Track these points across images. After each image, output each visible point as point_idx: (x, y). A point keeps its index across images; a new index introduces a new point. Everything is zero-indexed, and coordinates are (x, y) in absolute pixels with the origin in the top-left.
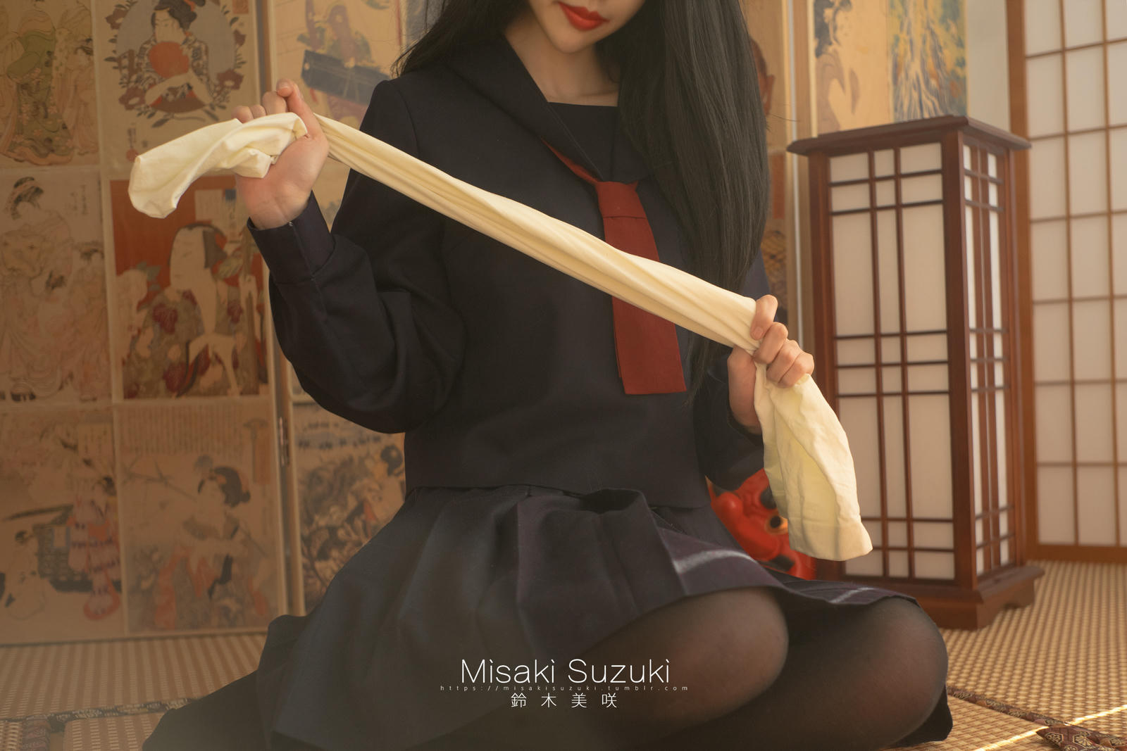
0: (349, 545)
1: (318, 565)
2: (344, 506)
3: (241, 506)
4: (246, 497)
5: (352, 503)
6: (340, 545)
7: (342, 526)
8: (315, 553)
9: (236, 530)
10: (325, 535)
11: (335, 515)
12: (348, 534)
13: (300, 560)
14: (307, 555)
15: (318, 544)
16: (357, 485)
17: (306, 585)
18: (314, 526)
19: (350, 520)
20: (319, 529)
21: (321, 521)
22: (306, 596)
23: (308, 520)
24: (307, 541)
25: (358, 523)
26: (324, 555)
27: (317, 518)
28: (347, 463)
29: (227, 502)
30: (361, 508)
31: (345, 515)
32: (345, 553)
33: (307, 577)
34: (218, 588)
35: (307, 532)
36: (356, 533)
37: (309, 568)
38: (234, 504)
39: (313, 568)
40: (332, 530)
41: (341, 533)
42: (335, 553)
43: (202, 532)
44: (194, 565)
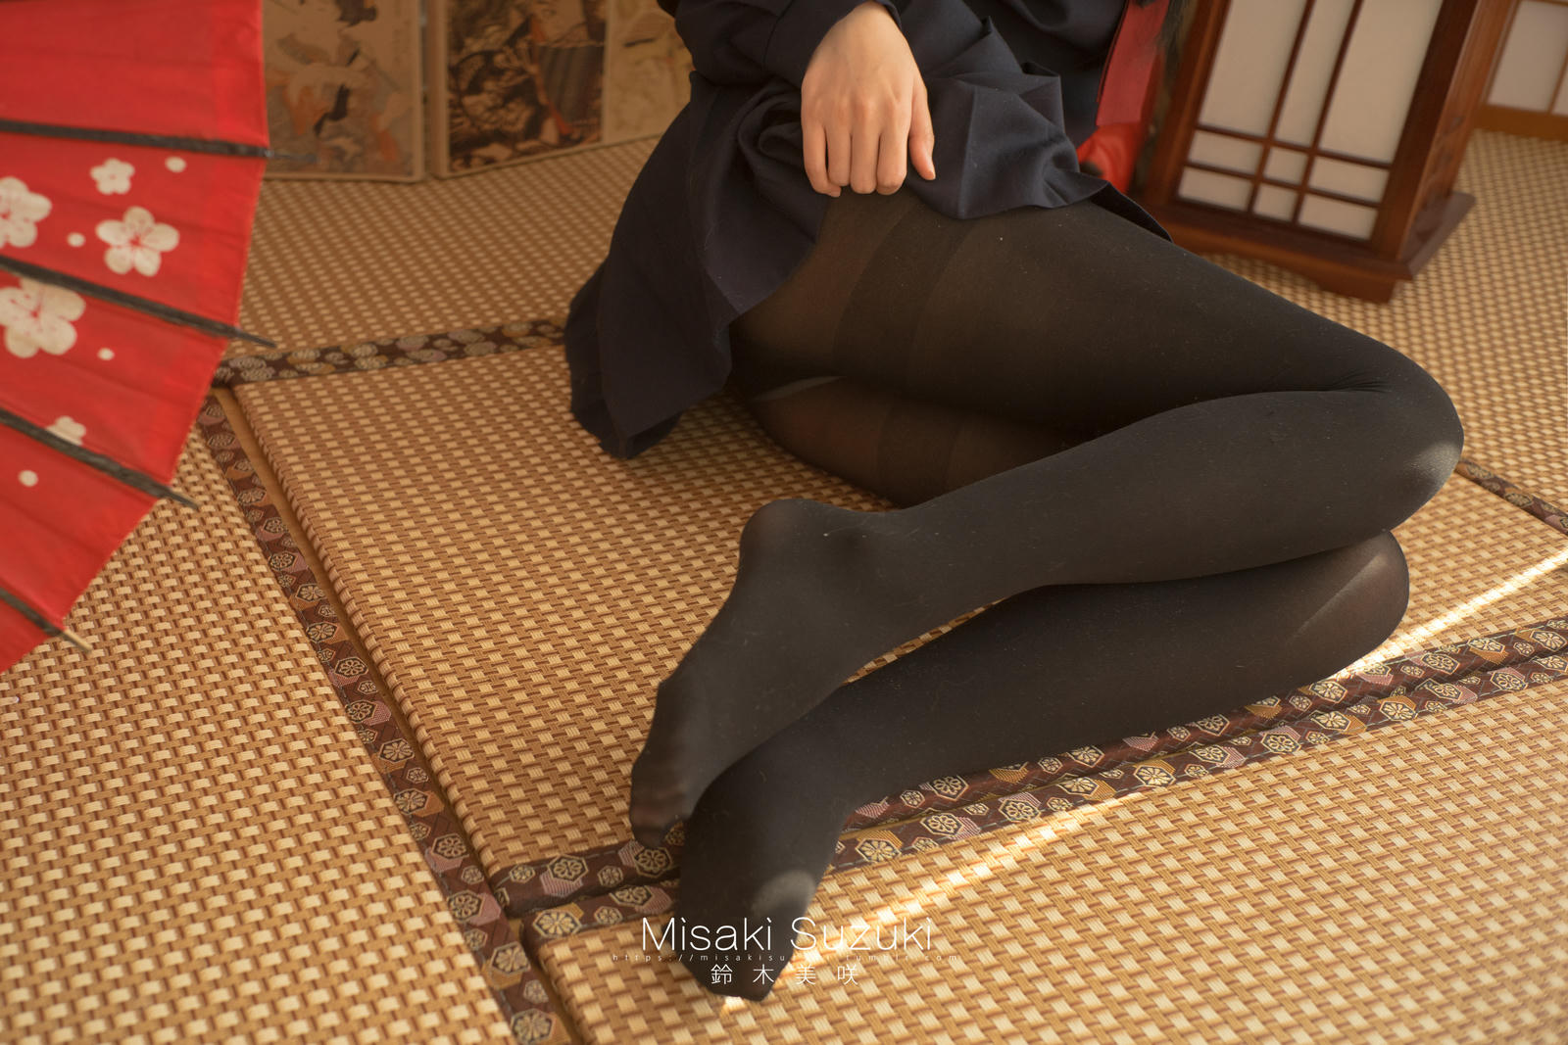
0: (509, 74)
1: (468, 101)
2: (505, 25)
3: (363, 25)
4: (371, 14)
5: (516, 20)
6: (497, 73)
7: (501, 51)
8: (464, 85)
9: (354, 56)
10: (478, 63)
11: (493, 36)
12: (508, 60)
13: (443, 95)
14: (454, 89)
15: (469, 74)
17: (452, 126)
18: (464, 53)
19: (511, 42)
20: (472, 55)
21: (474, 45)
22: (452, 137)
23: (456, 45)
24: (454, 71)
25: (522, 45)
26: (475, 88)
27: (469, 41)
29: (342, 19)
30: (525, 29)
31: (506, 35)
32: (503, 84)
33: (453, 116)
34: (328, 125)
35: (455, 61)
36: (520, 58)
37: (456, 106)
38: (354, 22)
39: (460, 105)
40: (488, 56)
41: (499, 59)
42: (489, 85)
43: (307, 55)
44: (294, 93)
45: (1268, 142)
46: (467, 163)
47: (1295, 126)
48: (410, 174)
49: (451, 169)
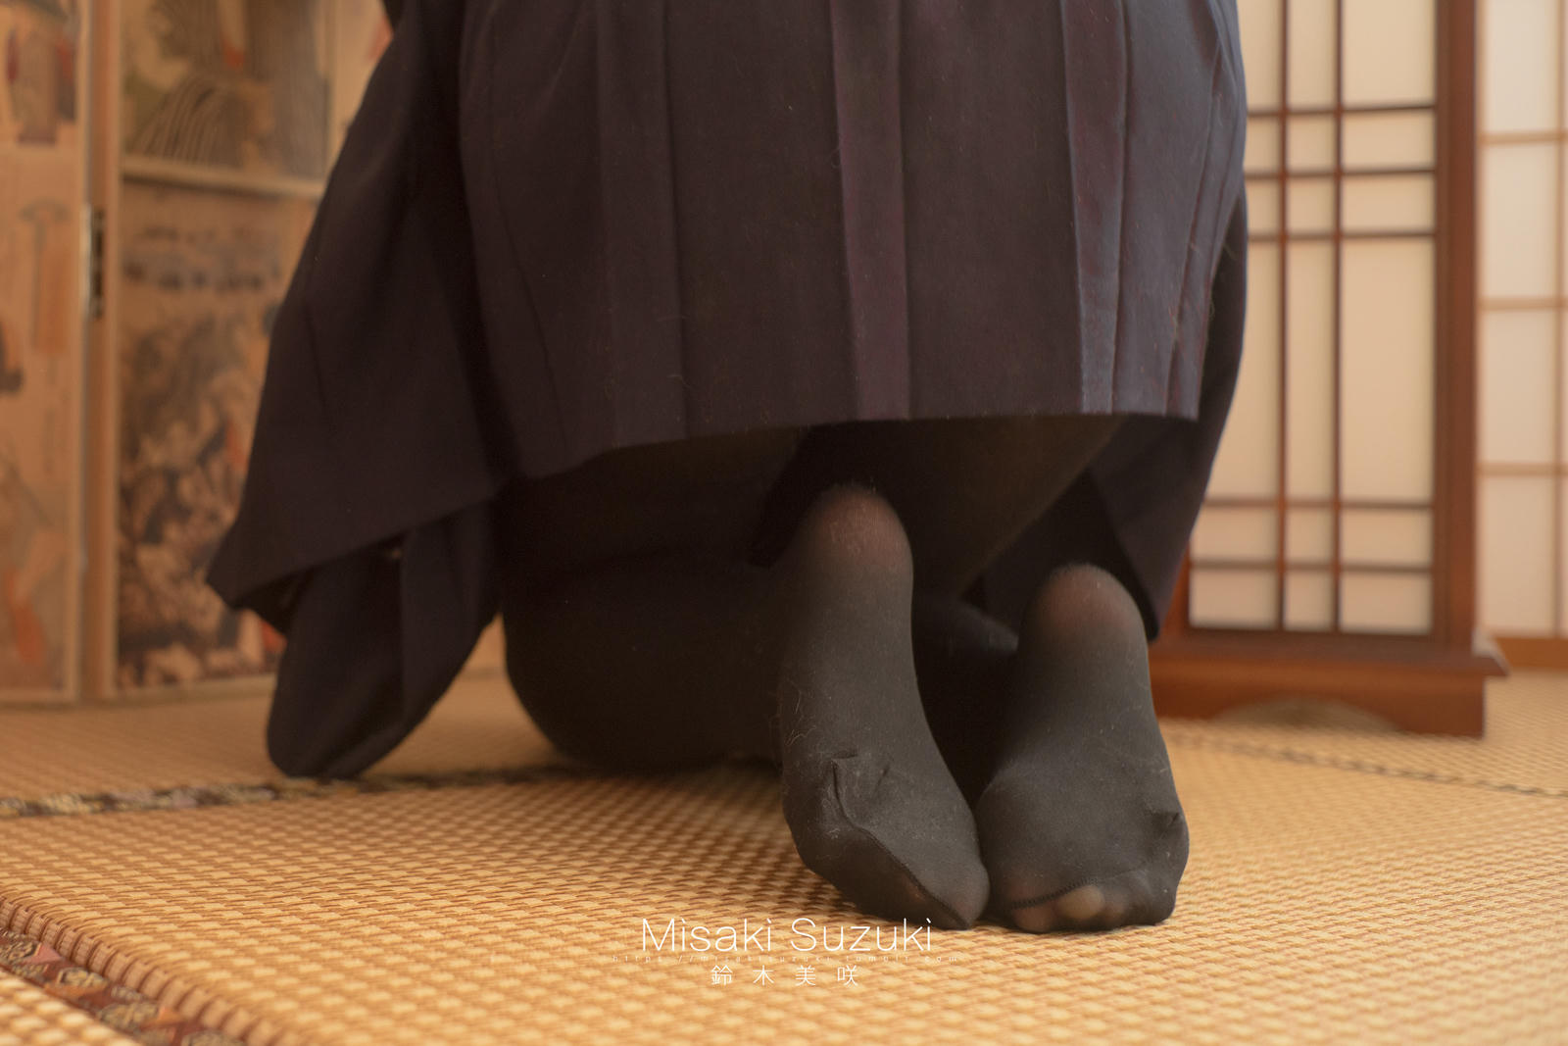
1: (146, 556)
2: (194, 427)
5: (208, 423)
6: (183, 513)
7: (189, 471)
8: (139, 525)
10: (157, 488)
11: (179, 442)
12: (198, 491)
13: (111, 537)
14: (125, 530)
15: (145, 505)
16: (218, 383)
17: (122, 600)
18: (141, 466)
19: (203, 459)
20: (151, 472)
21: (154, 455)
22: (123, 622)
24: (126, 495)
26: (153, 536)
28: (204, 329)
30: (223, 439)
31: (195, 445)
33: (123, 581)
35: (128, 475)
37: (127, 561)
39: (136, 562)
40: (171, 477)
41: (186, 488)
42: (173, 532)
45: (1280, 504)
46: (140, 679)
47: (1306, 478)
48: (59, 685)
49: (119, 684)
